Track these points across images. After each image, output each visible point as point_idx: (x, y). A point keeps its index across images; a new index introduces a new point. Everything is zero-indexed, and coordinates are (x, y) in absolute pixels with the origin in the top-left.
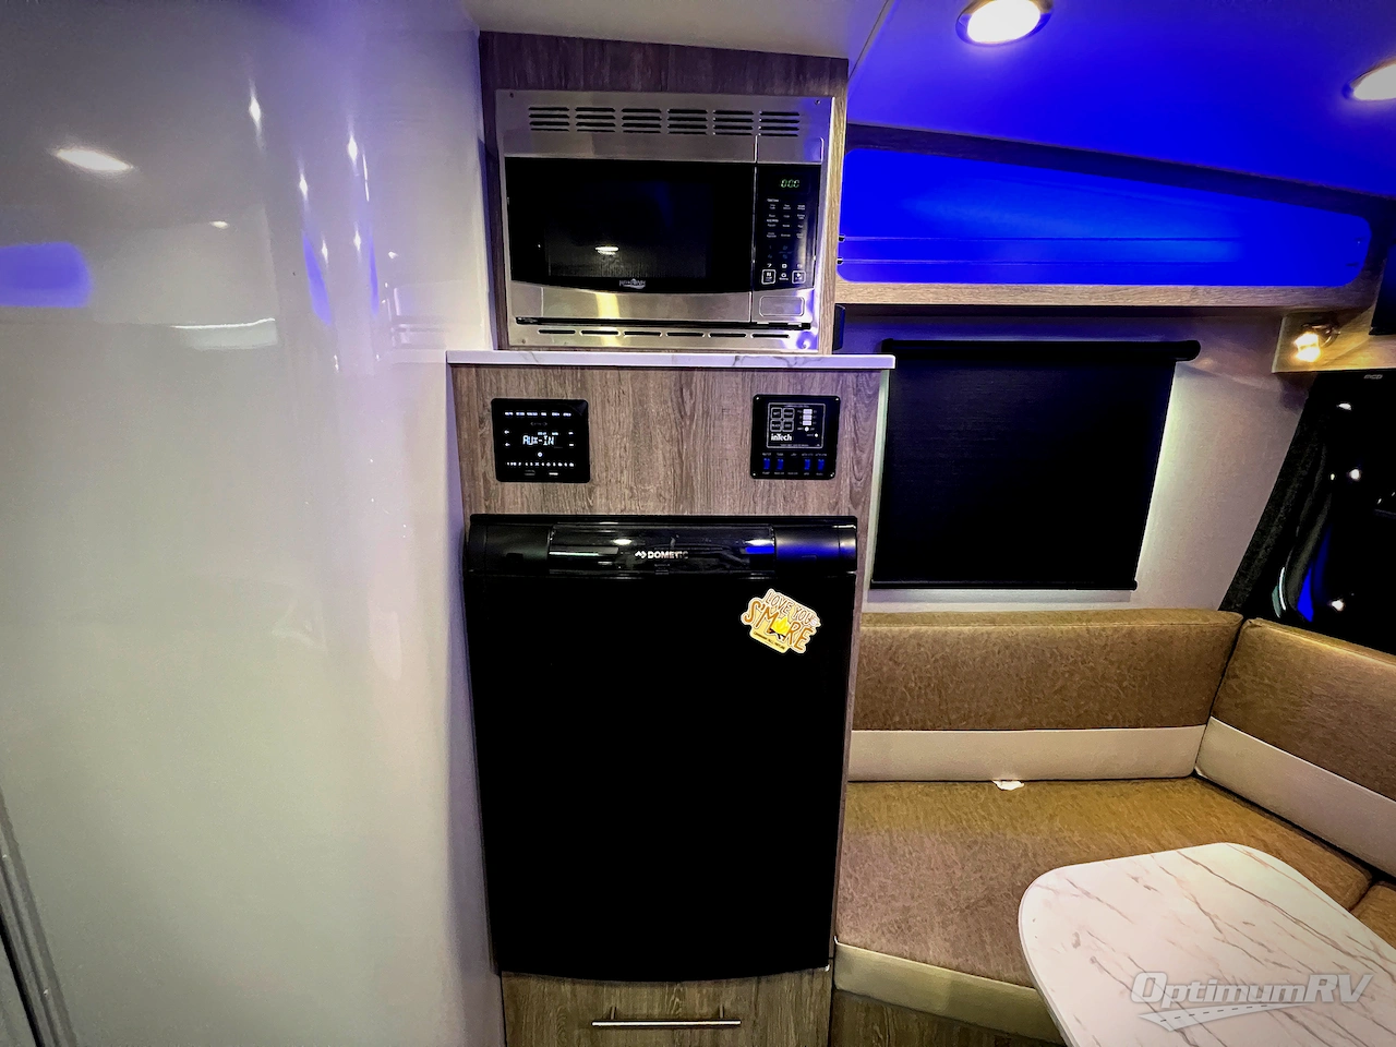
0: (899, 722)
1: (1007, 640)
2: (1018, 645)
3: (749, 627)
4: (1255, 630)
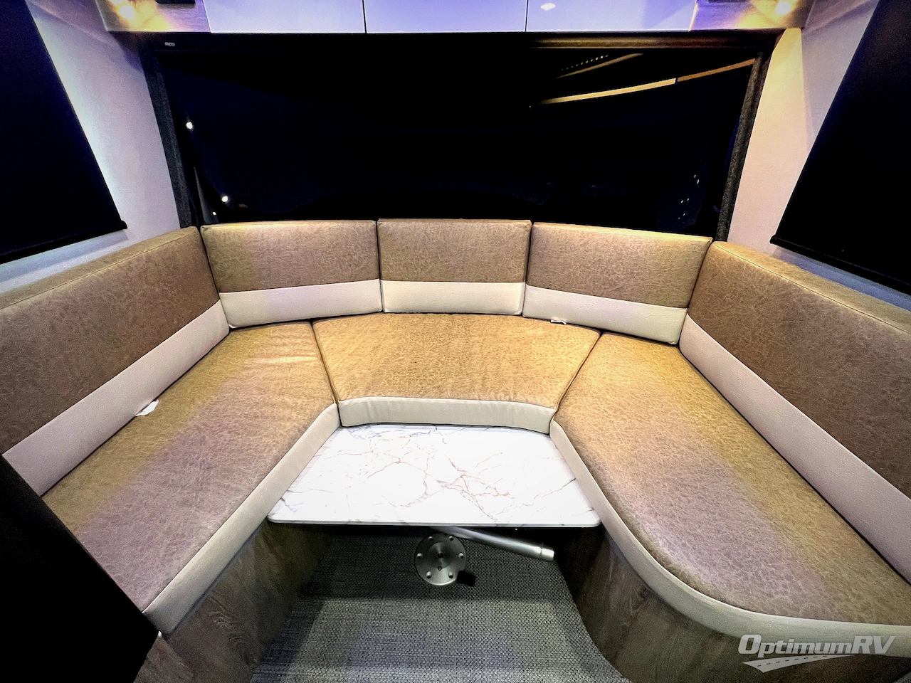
4: (208, 231)
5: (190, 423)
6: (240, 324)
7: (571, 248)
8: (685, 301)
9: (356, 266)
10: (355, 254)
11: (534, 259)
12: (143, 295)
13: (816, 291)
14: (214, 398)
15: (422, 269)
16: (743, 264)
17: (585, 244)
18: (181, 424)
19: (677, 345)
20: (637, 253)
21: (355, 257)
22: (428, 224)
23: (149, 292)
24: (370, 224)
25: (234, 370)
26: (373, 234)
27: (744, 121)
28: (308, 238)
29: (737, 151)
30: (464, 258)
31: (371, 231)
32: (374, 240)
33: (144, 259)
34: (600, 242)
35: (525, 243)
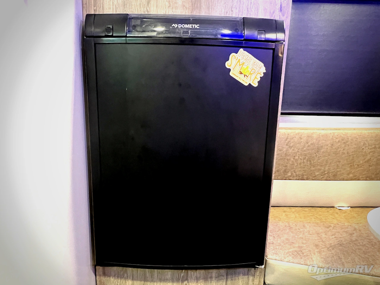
0: (290, 176)
1: (343, 136)
2: (348, 138)
3: (230, 70)
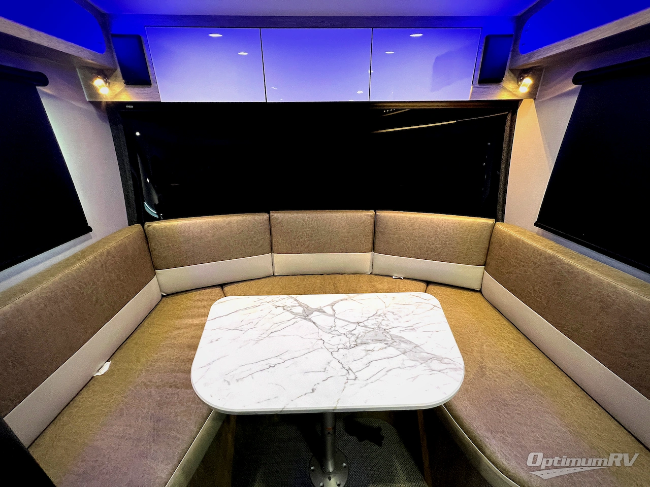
4: (150, 227)
5: (137, 380)
6: (169, 292)
7: (403, 228)
8: (482, 262)
9: (255, 245)
10: (255, 237)
11: (378, 235)
12: (104, 281)
13: (572, 262)
14: (155, 356)
15: (302, 246)
16: (520, 240)
17: (412, 225)
18: (131, 382)
19: (480, 291)
20: (447, 230)
21: (255, 239)
22: (305, 214)
23: (108, 278)
24: (265, 216)
25: (168, 330)
26: (267, 223)
27: (506, 149)
28: (222, 228)
29: (503, 166)
30: (331, 237)
31: (266, 221)
32: (268, 227)
33: (105, 254)
34: (422, 223)
35: (372, 226)
